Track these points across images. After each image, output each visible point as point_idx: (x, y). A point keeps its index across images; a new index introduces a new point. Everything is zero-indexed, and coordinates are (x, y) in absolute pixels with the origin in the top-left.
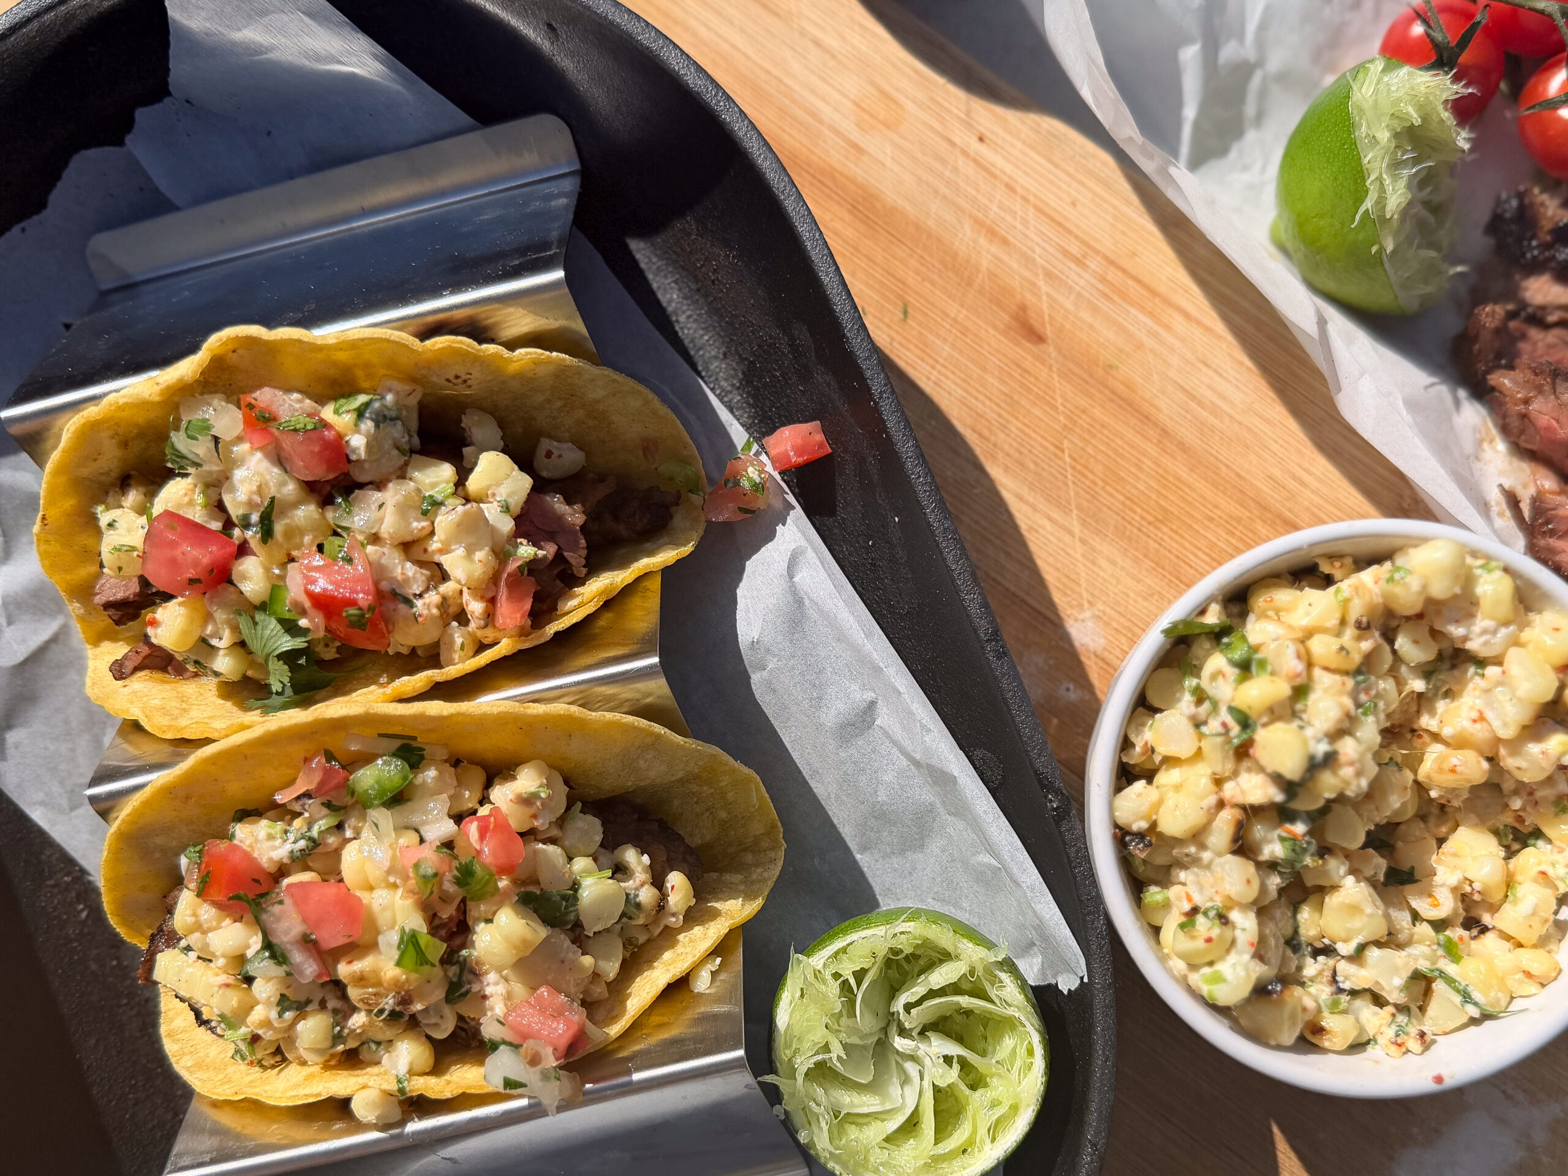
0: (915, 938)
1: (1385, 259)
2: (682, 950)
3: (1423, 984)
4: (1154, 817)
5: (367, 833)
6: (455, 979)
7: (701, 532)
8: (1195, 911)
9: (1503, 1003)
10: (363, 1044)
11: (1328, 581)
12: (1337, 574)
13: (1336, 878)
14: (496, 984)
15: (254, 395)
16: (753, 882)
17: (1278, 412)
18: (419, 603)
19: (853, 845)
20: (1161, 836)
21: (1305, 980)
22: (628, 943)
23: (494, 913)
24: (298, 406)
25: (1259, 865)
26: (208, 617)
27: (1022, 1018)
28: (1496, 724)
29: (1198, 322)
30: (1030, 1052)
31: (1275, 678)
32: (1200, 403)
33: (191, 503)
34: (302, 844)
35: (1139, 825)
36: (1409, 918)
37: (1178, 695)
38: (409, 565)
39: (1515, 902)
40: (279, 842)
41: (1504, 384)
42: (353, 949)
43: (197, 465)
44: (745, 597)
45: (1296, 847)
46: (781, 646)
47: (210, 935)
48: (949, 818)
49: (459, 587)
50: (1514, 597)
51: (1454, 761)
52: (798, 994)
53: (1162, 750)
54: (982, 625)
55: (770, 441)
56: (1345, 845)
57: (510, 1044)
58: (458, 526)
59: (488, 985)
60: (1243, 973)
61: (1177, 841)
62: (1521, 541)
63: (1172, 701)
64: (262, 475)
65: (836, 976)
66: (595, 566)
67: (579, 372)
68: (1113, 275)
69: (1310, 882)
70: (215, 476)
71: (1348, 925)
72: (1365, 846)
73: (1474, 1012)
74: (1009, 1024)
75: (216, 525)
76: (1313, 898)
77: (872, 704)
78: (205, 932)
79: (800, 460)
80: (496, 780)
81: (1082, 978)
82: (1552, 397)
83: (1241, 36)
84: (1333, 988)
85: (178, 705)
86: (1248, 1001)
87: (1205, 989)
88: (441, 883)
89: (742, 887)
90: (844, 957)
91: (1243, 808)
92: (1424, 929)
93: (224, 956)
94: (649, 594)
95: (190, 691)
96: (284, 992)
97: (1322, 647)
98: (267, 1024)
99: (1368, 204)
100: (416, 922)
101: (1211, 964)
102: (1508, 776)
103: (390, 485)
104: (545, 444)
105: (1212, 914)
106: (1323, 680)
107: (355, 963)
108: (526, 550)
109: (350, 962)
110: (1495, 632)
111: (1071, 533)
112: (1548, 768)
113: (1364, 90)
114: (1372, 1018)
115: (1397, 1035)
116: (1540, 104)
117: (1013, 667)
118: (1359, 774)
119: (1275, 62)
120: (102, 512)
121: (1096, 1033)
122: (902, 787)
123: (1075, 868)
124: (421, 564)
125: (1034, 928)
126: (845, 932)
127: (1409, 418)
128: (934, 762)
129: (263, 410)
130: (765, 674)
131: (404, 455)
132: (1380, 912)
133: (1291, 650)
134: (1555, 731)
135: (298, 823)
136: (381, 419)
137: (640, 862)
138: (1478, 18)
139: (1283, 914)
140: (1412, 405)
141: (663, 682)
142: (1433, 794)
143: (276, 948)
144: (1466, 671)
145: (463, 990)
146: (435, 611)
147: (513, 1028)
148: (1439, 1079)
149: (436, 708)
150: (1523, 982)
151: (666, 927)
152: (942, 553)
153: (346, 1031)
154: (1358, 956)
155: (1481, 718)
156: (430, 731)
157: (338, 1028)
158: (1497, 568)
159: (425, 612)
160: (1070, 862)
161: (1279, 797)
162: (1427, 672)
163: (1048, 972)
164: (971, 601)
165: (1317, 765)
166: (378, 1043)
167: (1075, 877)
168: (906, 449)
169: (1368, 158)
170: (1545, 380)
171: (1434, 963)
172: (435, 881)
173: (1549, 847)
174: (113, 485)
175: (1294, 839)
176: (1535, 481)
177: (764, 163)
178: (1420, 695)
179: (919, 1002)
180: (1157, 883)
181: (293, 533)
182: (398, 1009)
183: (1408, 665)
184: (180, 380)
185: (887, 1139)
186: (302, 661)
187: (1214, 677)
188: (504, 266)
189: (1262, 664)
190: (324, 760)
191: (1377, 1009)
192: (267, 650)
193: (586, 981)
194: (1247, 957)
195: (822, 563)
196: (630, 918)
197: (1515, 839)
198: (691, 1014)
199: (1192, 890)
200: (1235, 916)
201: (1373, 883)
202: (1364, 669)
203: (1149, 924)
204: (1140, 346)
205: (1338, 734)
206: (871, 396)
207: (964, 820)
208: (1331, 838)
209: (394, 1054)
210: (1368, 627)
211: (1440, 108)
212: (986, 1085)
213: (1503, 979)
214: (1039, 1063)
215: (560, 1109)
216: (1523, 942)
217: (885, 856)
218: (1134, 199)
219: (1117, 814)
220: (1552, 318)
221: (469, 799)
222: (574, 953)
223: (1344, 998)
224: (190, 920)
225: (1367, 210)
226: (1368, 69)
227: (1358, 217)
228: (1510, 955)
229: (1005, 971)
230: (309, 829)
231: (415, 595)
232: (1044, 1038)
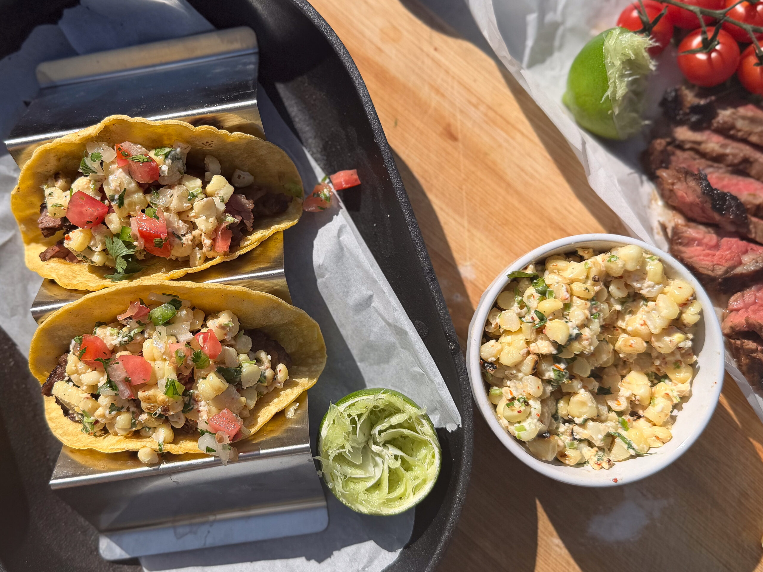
0: (386, 401)
1: (614, 117)
2: (283, 398)
3: (611, 439)
4: (498, 356)
5: (155, 335)
6: (187, 403)
7: (301, 215)
8: (513, 399)
9: (646, 450)
10: (143, 428)
11: (581, 259)
12: (586, 256)
13: (576, 390)
14: (205, 406)
15: (121, 144)
16: (312, 372)
17: (561, 180)
18: (184, 238)
19: (356, 358)
20: (501, 364)
21: (559, 433)
22: (259, 393)
23: (207, 375)
24: (139, 150)
25: (543, 381)
26: (92, 237)
27: (431, 441)
28: (651, 327)
29: (527, 137)
30: (433, 457)
31: (556, 300)
32: (526, 174)
33: (88, 188)
34: (126, 339)
35: (492, 359)
36: (607, 409)
37: (512, 304)
38: (180, 221)
39: (654, 406)
40: (115, 337)
41: (663, 175)
42: (145, 386)
43: (94, 172)
44: (317, 244)
45: (560, 375)
46: (332, 268)
47: (82, 375)
48: (402, 350)
49: (200, 232)
50: (662, 272)
51: (632, 342)
52: (332, 422)
53: (504, 327)
54: (425, 265)
55: (334, 177)
56: (581, 375)
57: (210, 433)
58: (204, 206)
59: (201, 406)
60: (534, 427)
61: (508, 367)
62: (666, 246)
63: (509, 306)
64: (121, 179)
65: (349, 416)
66: (257, 227)
67: (257, 143)
68: (491, 114)
69: (565, 390)
70: (100, 177)
71: (580, 410)
72: (590, 376)
73: (632, 452)
74: (424, 443)
75: (98, 198)
76: (565, 398)
77: (371, 297)
78: (79, 374)
79: (347, 186)
80: (209, 317)
81: (459, 426)
82: (685, 183)
83: (555, 10)
84: (571, 438)
85: (71, 274)
86: (534, 440)
87: (516, 434)
88: (186, 360)
89: (307, 373)
90: (354, 407)
91: (538, 355)
92: (613, 415)
93: (86, 385)
94: (278, 241)
95: (76, 268)
96: (113, 402)
97: (577, 287)
98: (104, 416)
99: (609, 93)
100: (173, 376)
101: (519, 422)
102: (654, 350)
103: (176, 187)
104: (238, 172)
105: (521, 400)
106: (577, 302)
107: (146, 392)
108: (230, 219)
109: (144, 391)
110: (653, 287)
111: (464, 227)
112: (673, 348)
113: (610, 42)
114: (587, 452)
115: (598, 460)
116: (688, 51)
117: (438, 286)
118: (590, 344)
119: (570, 22)
120: (46, 188)
121: (464, 450)
122: (381, 335)
123: (460, 376)
124: (185, 221)
125: (438, 402)
126: (355, 396)
127: (619, 188)
128: (398, 324)
129: (124, 151)
130: (324, 279)
131: (181, 174)
132: (595, 406)
133: (564, 287)
134: (677, 332)
135: (124, 329)
136: (174, 159)
137: (267, 358)
138: (663, 11)
139: (552, 403)
140: (621, 182)
141: (284, 280)
142: (621, 356)
143: (112, 383)
144: (639, 303)
145: (190, 407)
146: (190, 242)
147: (211, 426)
148: (615, 480)
149: (189, 284)
150: (655, 441)
151: (275, 388)
152: (410, 233)
153: (137, 422)
154: (583, 425)
155: (645, 324)
156: (184, 294)
157: (134, 420)
158: (656, 259)
159: (186, 243)
160: (458, 373)
161: (555, 352)
162: (622, 302)
163: (442, 422)
164: (421, 255)
165: (573, 339)
166: (150, 428)
167: (459, 380)
168: (397, 186)
169: (610, 73)
170: (682, 175)
171: (616, 430)
172: (184, 359)
173: (670, 383)
174: (51, 176)
175: (559, 370)
176: (674, 219)
177: (345, 59)
178: (619, 312)
179: (385, 431)
180: (497, 386)
181: (131, 204)
182: (162, 413)
183: (614, 298)
184: (89, 135)
185: (367, 490)
186: (130, 260)
187: (529, 297)
188: (230, 96)
189: (551, 293)
190: (139, 303)
191: (590, 448)
192: (117, 254)
193: (241, 409)
194: (536, 420)
195: (353, 232)
196: (262, 382)
197: (656, 378)
198: (285, 427)
199: (513, 389)
200: (531, 402)
201: (592, 392)
202: (595, 298)
203: (492, 404)
204: (500, 146)
205: (583, 326)
206: (383, 162)
207: (409, 351)
208: (576, 372)
209: (158, 433)
210: (598, 281)
211: (643, 51)
212: (412, 470)
213: (646, 439)
214: (437, 461)
215: (229, 462)
216: (656, 423)
217: (371, 365)
218: (503, 81)
219: (482, 353)
220: (688, 146)
221: (198, 324)
222: (238, 395)
223: (576, 442)
224: (74, 368)
225: (608, 95)
226: (613, 33)
227: (603, 98)
228: (650, 429)
229: (425, 420)
230: (129, 333)
231: (182, 235)
232: (440, 450)
